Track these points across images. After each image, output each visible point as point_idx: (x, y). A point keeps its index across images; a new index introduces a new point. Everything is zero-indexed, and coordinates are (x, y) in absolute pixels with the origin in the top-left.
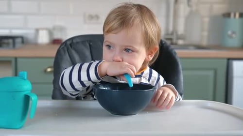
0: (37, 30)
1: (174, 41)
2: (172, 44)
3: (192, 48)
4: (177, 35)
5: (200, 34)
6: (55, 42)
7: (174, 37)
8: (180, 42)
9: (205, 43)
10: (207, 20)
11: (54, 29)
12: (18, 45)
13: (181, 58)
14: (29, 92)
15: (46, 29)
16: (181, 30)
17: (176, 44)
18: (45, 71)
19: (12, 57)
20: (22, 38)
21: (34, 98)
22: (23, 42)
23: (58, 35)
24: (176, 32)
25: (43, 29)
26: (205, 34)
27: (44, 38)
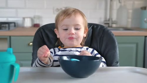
0: (24, 18)
1: (110, 25)
2: (109, 27)
3: (121, 29)
4: (112, 21)
5: (127, 20)
6: (36, 25)
7: (110, 22)
8: (114, 25)
9: (129, 26)
10: (131, 11)
11: (34, 17)
12: (11, 28)
13: (115, 36)
14: (14, 62)
15: (30, 18)
16: (114, 18)
17: (111, 27)
18: (29, 45)
19: (8, 36)
20: (15, 23)
22: (15, 26)
23: (37, 22)
24: (112, 19)
25: (27, 18)
26: (130, 20)
27: (28, 23)
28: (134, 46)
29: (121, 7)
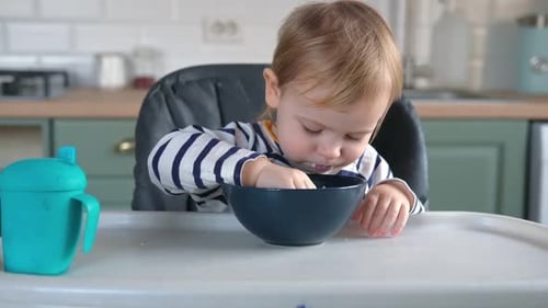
0: (98, 58)
1: (408, 80)
2: (405, 87)
3: (446, 95)
4: (414, 67)
5: (467, 64)
6: (138, 83)
7: (407, 71)
8: (422, 83)
9: (477, 84)
10: (481, 33)
11: (136, 54)
12: (55, 92)
13: (424, 119)
14: (81, 192)
15: (118, 54)
16: (423, 55)
17: (412, 88)
18: (117, 149)
19: (41, 118)
20: (65, 74)
21: (91, 206)
22: (66, 84)
23: (146, 69)
24: (413, 61)
25: (111, 54)
26: (479, 64)
27: (113, 75)
28: (491, 154)
29: (446, 16)
